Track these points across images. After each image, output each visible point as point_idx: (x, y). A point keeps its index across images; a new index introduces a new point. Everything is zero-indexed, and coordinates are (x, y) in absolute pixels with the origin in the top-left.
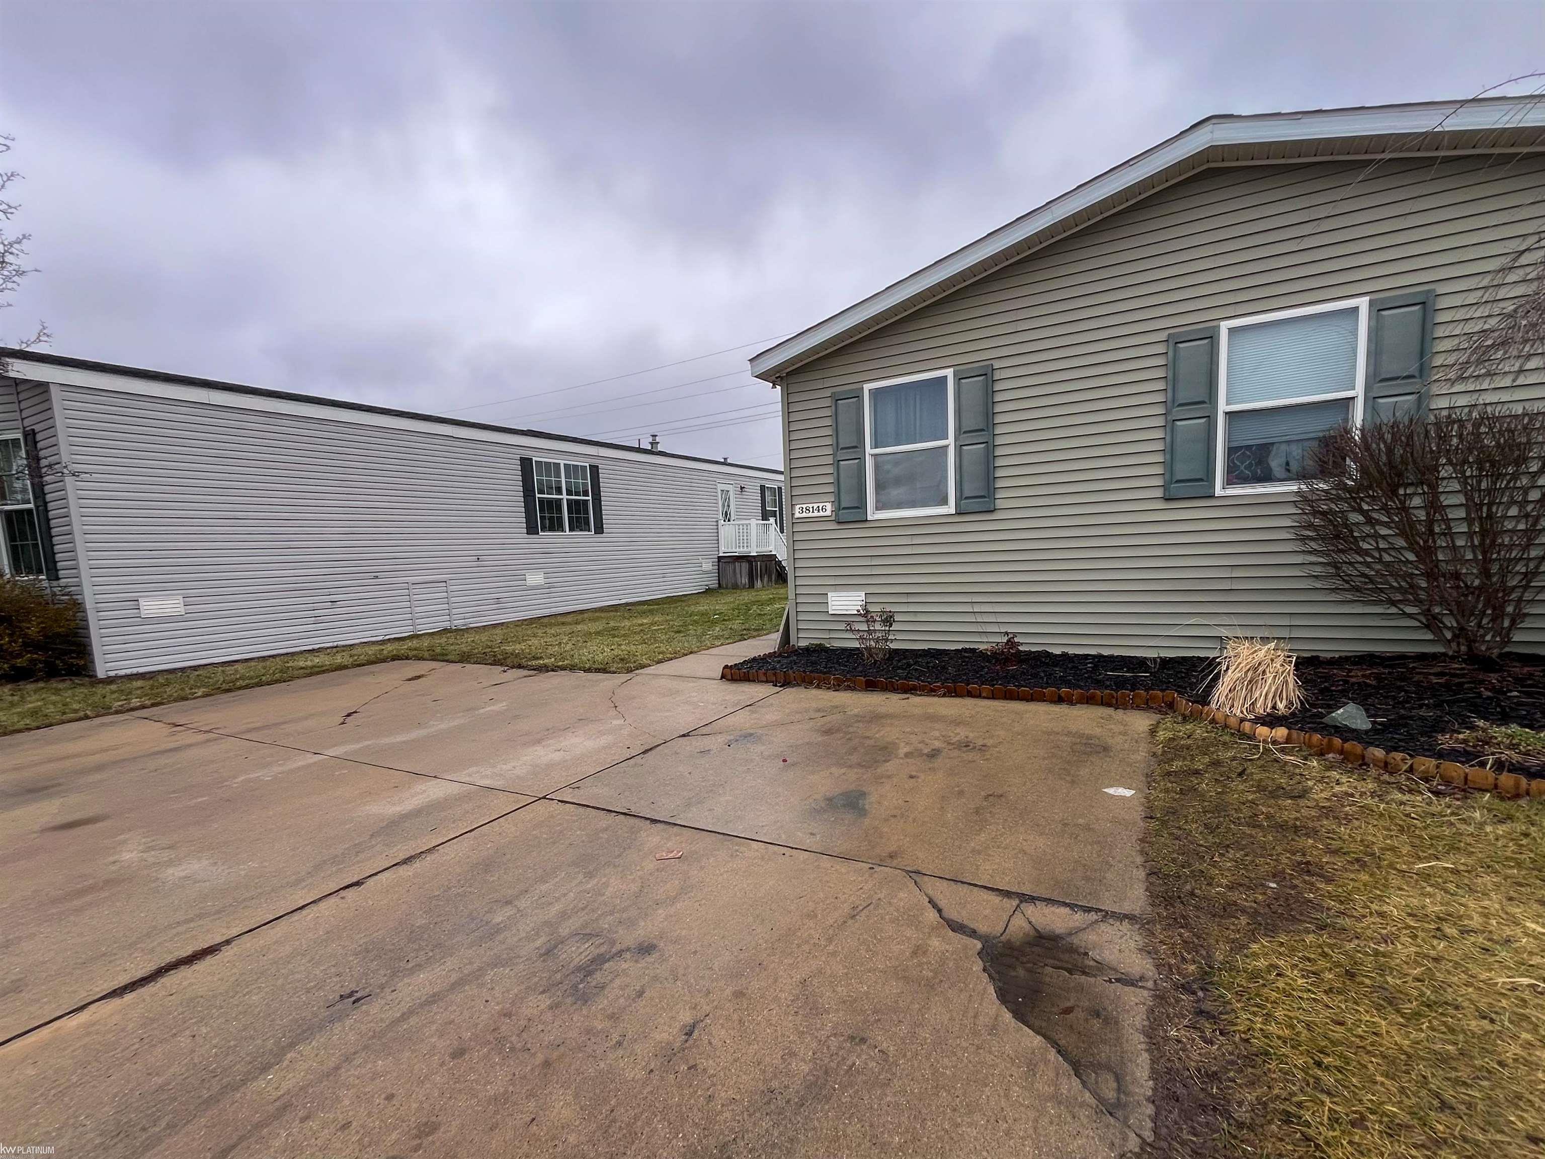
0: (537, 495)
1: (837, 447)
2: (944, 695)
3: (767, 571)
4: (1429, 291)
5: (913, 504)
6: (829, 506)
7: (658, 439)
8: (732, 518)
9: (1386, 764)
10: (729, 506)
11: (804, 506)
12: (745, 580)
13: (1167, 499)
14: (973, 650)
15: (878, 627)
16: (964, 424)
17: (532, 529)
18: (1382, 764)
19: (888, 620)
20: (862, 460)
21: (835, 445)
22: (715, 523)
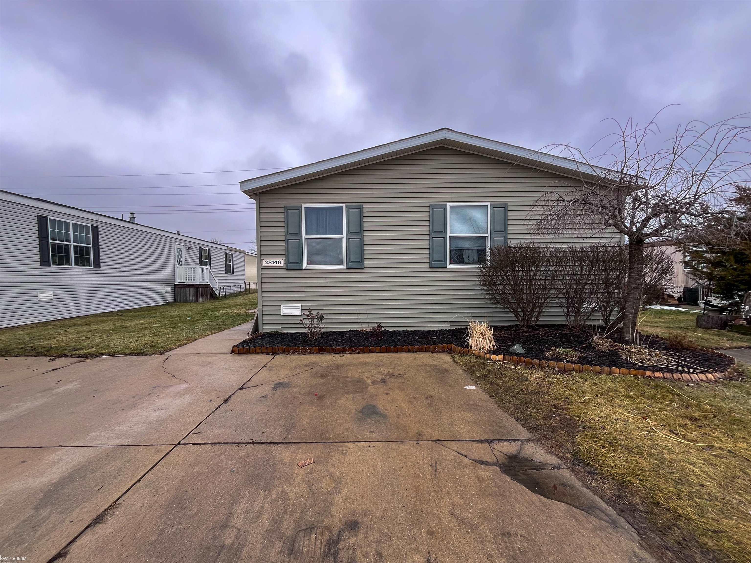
0: (50, 241)
1: (287, 233)
2: (359, 353)
3: (205, 293)
4: (506, 204)
5: (326, 263)
6: (282, 262)
7: (135, 216)
8: (183, 263)
9: (540, 365)
10: (181, 257)
11: (268, 260)
12: (192, 298)
13: (431, 268)
14: (356, 331)
15: (315, 321)
16: (350, 229)
17: (44, 262)
18: (538, 365)
19: (321, 318)
20: (301, 240)
21: (286, 231)
22: (173, 266)
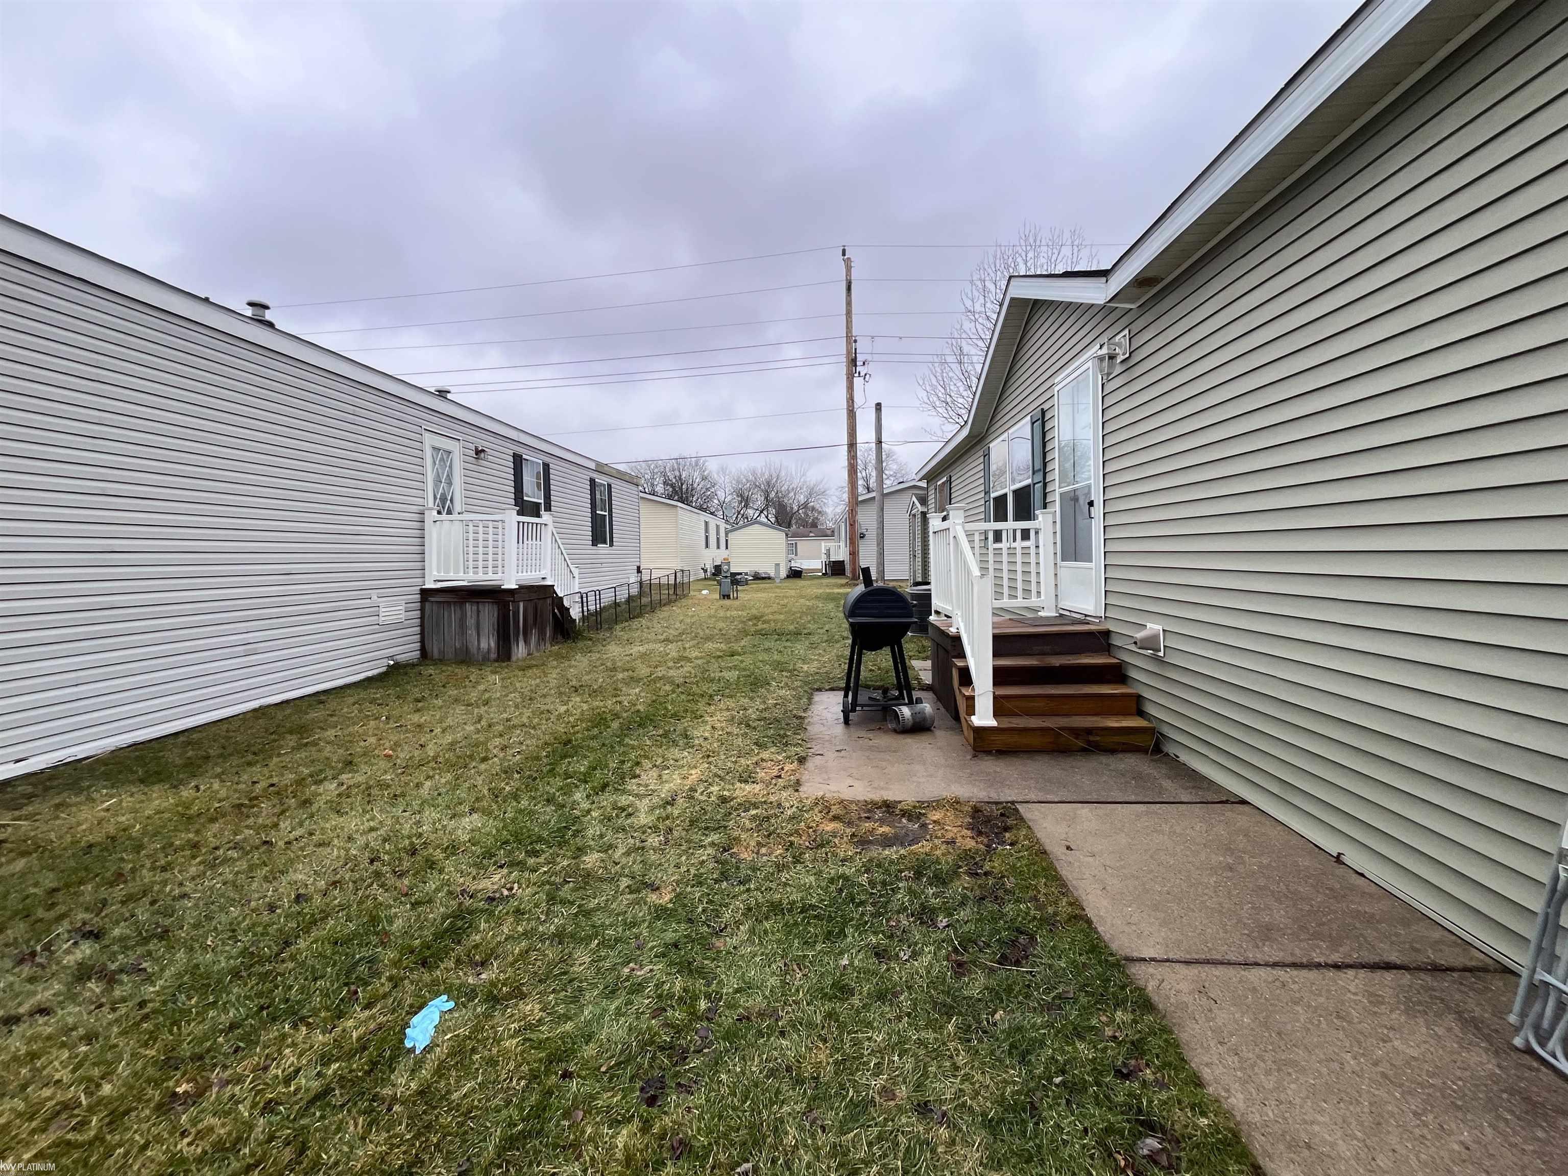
3: (535, 621)
10: (449, 483)
12: (488, 642)
22: (416, 517)
